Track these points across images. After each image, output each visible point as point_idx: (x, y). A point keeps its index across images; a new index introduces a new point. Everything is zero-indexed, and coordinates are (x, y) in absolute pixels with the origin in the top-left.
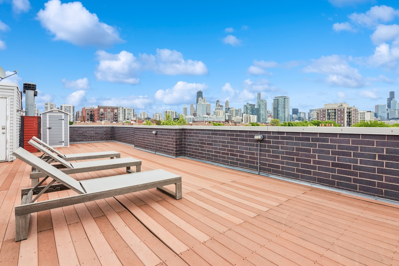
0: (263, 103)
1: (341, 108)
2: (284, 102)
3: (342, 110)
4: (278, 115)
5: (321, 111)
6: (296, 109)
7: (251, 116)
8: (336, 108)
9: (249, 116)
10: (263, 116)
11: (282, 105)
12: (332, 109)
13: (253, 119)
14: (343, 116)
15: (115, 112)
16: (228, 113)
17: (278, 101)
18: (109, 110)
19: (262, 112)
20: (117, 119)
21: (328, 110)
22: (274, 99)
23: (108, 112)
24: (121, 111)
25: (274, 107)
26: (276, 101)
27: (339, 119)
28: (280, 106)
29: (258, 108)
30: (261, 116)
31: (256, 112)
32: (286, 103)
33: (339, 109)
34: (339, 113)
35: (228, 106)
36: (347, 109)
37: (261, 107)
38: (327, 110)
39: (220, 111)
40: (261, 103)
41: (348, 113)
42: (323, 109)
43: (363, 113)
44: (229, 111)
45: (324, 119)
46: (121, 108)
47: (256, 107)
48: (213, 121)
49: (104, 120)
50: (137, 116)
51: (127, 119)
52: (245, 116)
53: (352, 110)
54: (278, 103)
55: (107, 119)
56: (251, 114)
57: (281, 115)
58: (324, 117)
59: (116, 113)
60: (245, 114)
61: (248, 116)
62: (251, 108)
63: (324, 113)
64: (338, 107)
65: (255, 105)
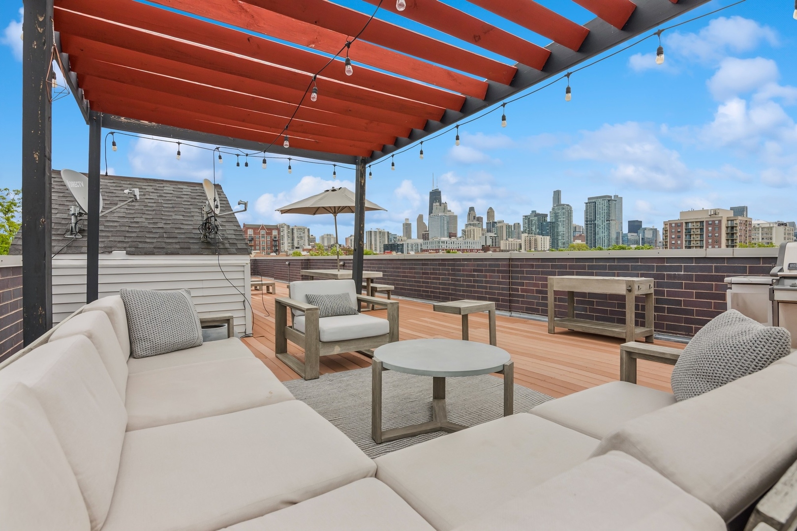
0: (564, 211)
1: (714, 219)
2: (609, 207)
3: (717, 222)
4: (595, 234)
5: (673, 225)
6: (637, 221)
7: (539, 237)
8: (705, 220)
9: (534, 238)
10: (565, 238)
11: (603, 214)
12: (696, 222)
13: (543, 243)
14: (717, 234)
15: (273, 234)
16: (490, 233)
17: (596, 206)
18: (263, 232)
19: (561, 229)
20: (277, 248)
21: (686, 223)
22: (587, 202)
23: (261, 236)
24: (285, 233)
25: (587, 218)
26: (592, 205)
27: (710, 241)
28: (599, 216)
29: (554, 220)
30: (560, 238)
31: (548, 229)
32: (612, 211)
33: (710, 221)
34: (710, 228)
35: (494, 219)
36: (728, 220)
37: (559, 220)
38: (684, 224)
39: (475, 228)
40: (559, 211)
41: (729, 229)
42: (676, 222)
43: (768, 228)
44: (494, 229)
45: (679, 242)
46: (286, 227)
47: (548, 219)
48: (457, 248)
49: (255, 249)
50: (315, 241)
51: (297, 248)
52: (527, 238)
53: (738, 222)
54: (596, 211)
55: (260, 247)
56: (539, 234)
57: (601, 234)
58: (679, 237)
59: (275, 237)
60: (526, 235)
61: (532, 238)
62: (539, 220)
63: (679, 230)
64: (709, 217)
65: (546, 215)
